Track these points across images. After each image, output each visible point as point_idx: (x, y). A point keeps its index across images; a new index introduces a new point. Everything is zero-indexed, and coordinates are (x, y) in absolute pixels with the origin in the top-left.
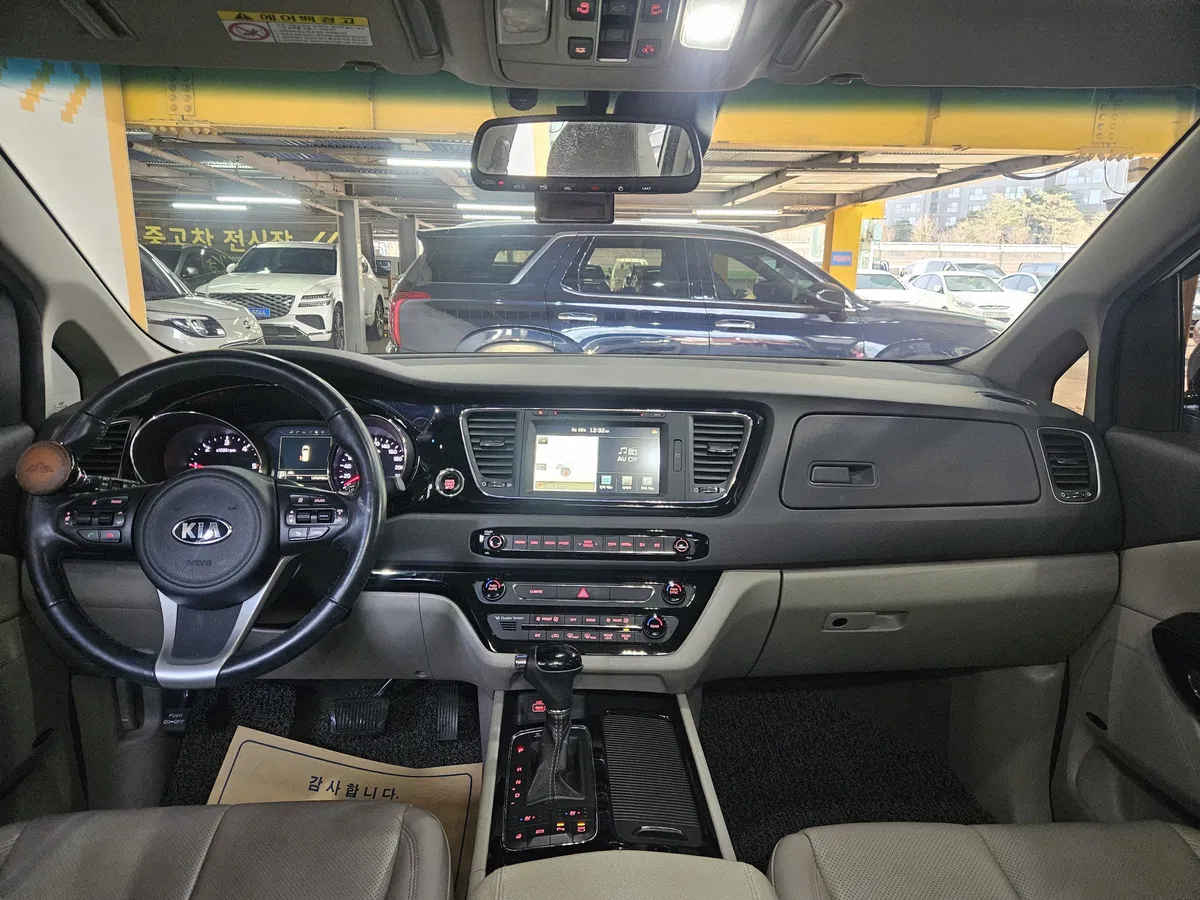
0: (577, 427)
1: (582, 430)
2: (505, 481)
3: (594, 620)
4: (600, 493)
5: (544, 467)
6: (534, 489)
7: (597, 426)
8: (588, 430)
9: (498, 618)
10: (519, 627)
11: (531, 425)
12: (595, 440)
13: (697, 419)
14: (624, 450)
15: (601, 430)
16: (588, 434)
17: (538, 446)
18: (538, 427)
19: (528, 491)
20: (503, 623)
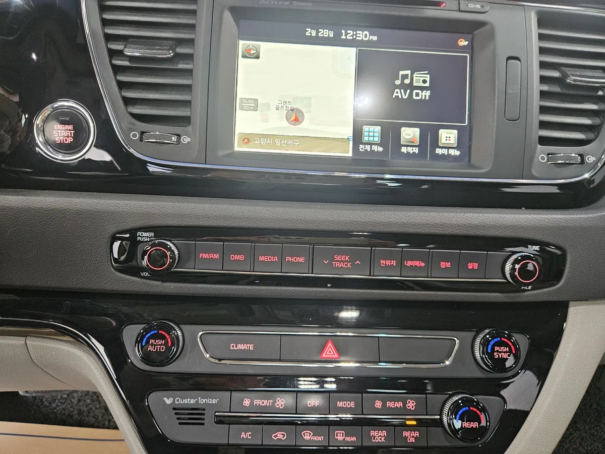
0: (317, 26)
1: (325, 33)
2: (178, 130)
3: (352, 404)
4: (358, 160)
5: (254, 105)
6: (236, 149)
7: (356, 27)
8: (338, 35)
9: (168, 401)
10: (209, 419)
11: (227, 15)
12: (351, 53)
13: (544, 20)
14: (405, 77)
15: (363, 35)
16: (335, 41)
17: (242, 63)
18: (242, 22)
19: (221, 153)
20: (177, 410)
